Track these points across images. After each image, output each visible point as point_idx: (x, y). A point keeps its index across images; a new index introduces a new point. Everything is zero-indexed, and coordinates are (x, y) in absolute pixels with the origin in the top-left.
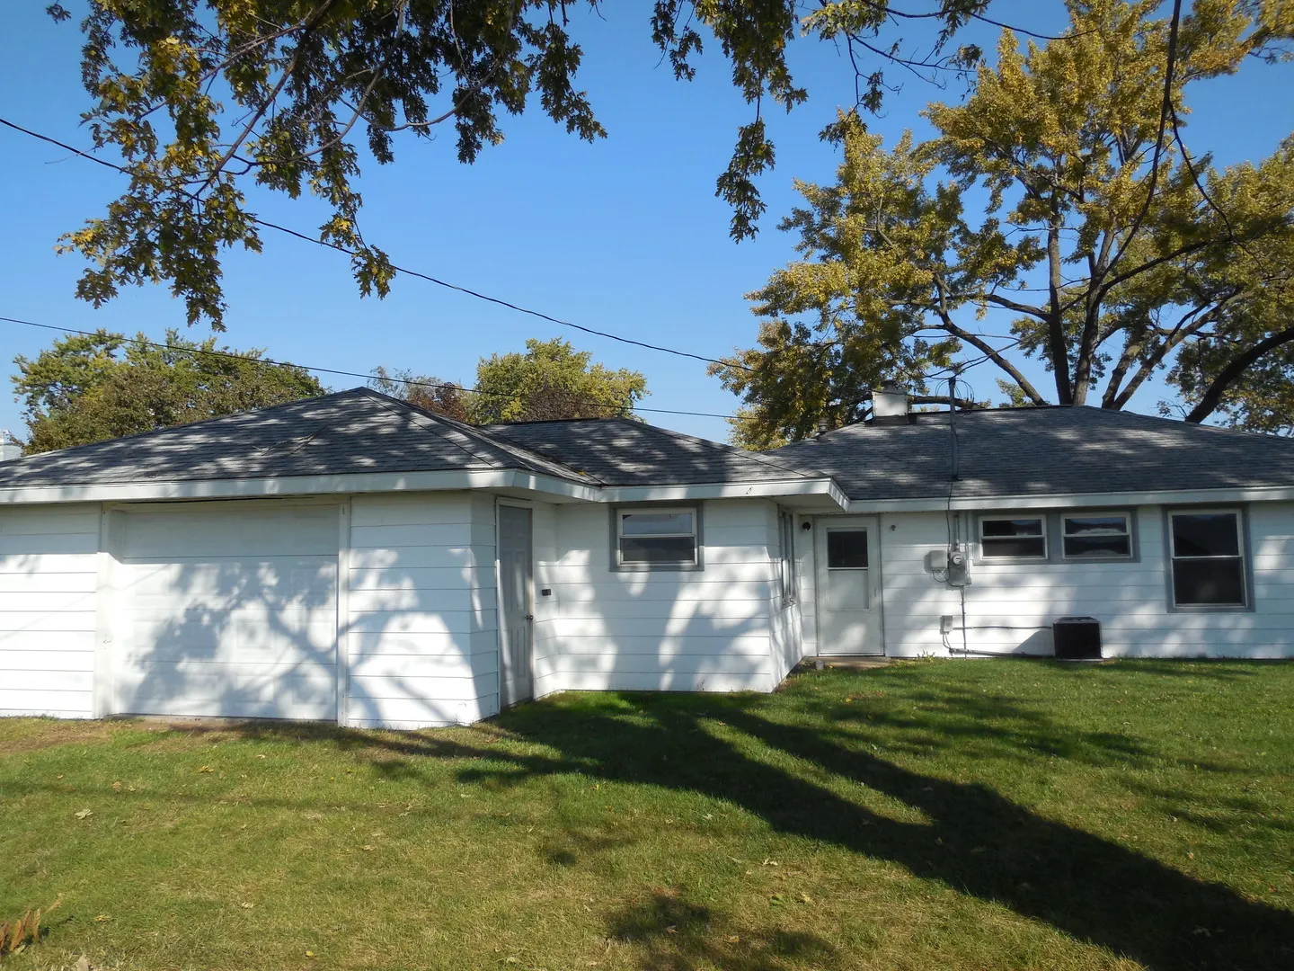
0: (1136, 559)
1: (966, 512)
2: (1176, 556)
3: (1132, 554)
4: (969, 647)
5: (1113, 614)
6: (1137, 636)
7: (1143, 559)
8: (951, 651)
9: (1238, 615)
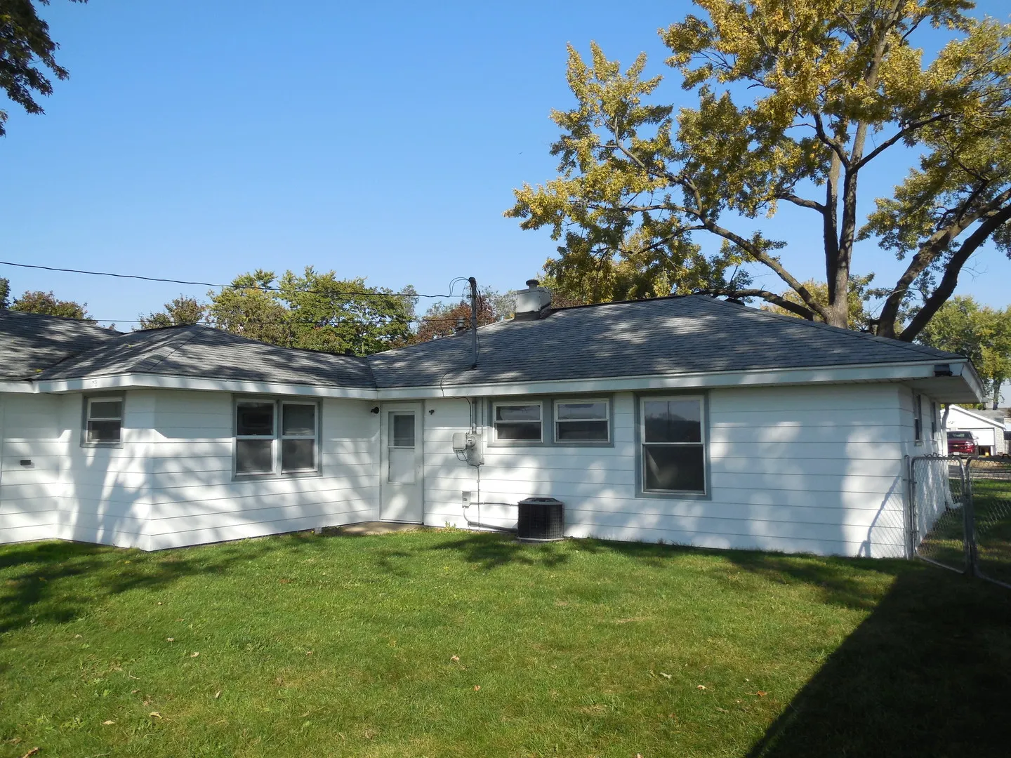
0: (611, 445)
1: (482, 398)
2: (646, 441)
3: (609, 440)
4: (482, 522)
5: (587, 496)
6: (602, 518)
7: (616, 444)
8: (470, 524)
9: (690, 502)
